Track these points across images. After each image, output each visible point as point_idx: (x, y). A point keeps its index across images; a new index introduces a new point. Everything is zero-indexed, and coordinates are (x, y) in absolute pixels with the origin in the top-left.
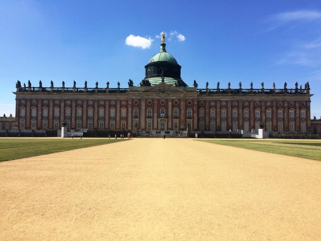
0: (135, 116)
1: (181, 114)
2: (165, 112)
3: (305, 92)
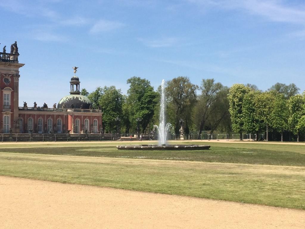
3: (11, 59)
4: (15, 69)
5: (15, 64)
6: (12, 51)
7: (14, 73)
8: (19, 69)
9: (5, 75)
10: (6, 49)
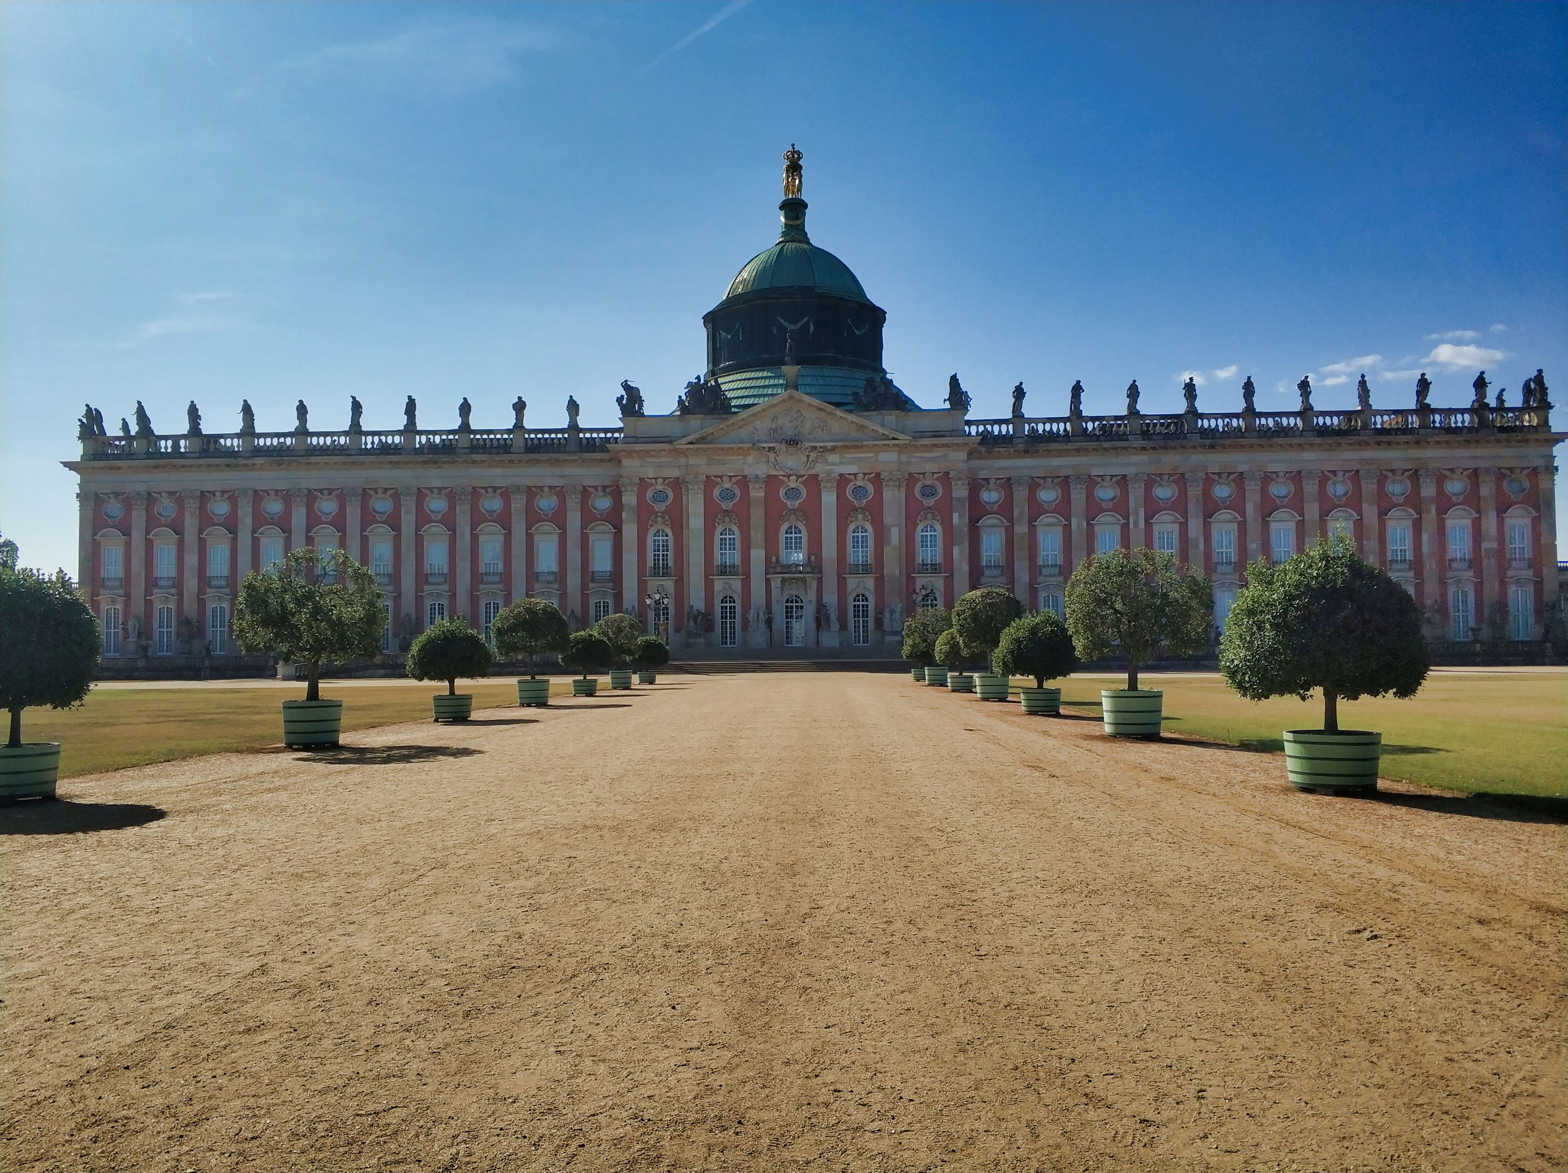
0: (656, 567)
1: (886, 549)
2: (804, 540)
3: (1526, 424)
4: (1544, 450)
5: (1541, 436)
6: (1526, 400)
7: (1539, 462)
8: (1554, 448)
9: (1509, 473)
10: (1504, 398)
